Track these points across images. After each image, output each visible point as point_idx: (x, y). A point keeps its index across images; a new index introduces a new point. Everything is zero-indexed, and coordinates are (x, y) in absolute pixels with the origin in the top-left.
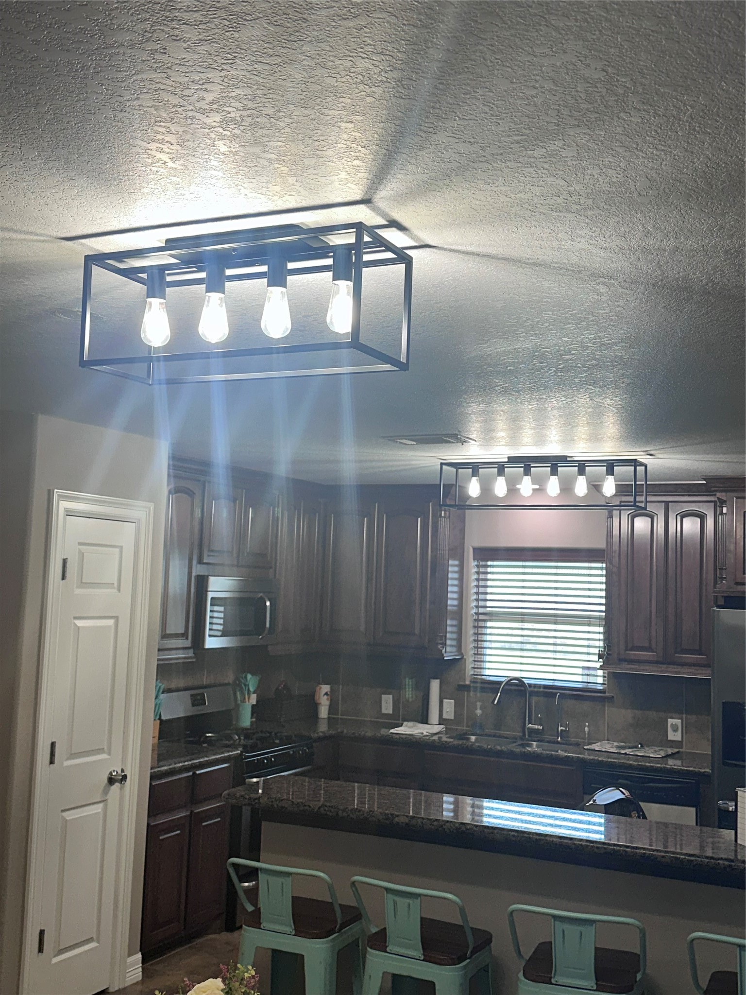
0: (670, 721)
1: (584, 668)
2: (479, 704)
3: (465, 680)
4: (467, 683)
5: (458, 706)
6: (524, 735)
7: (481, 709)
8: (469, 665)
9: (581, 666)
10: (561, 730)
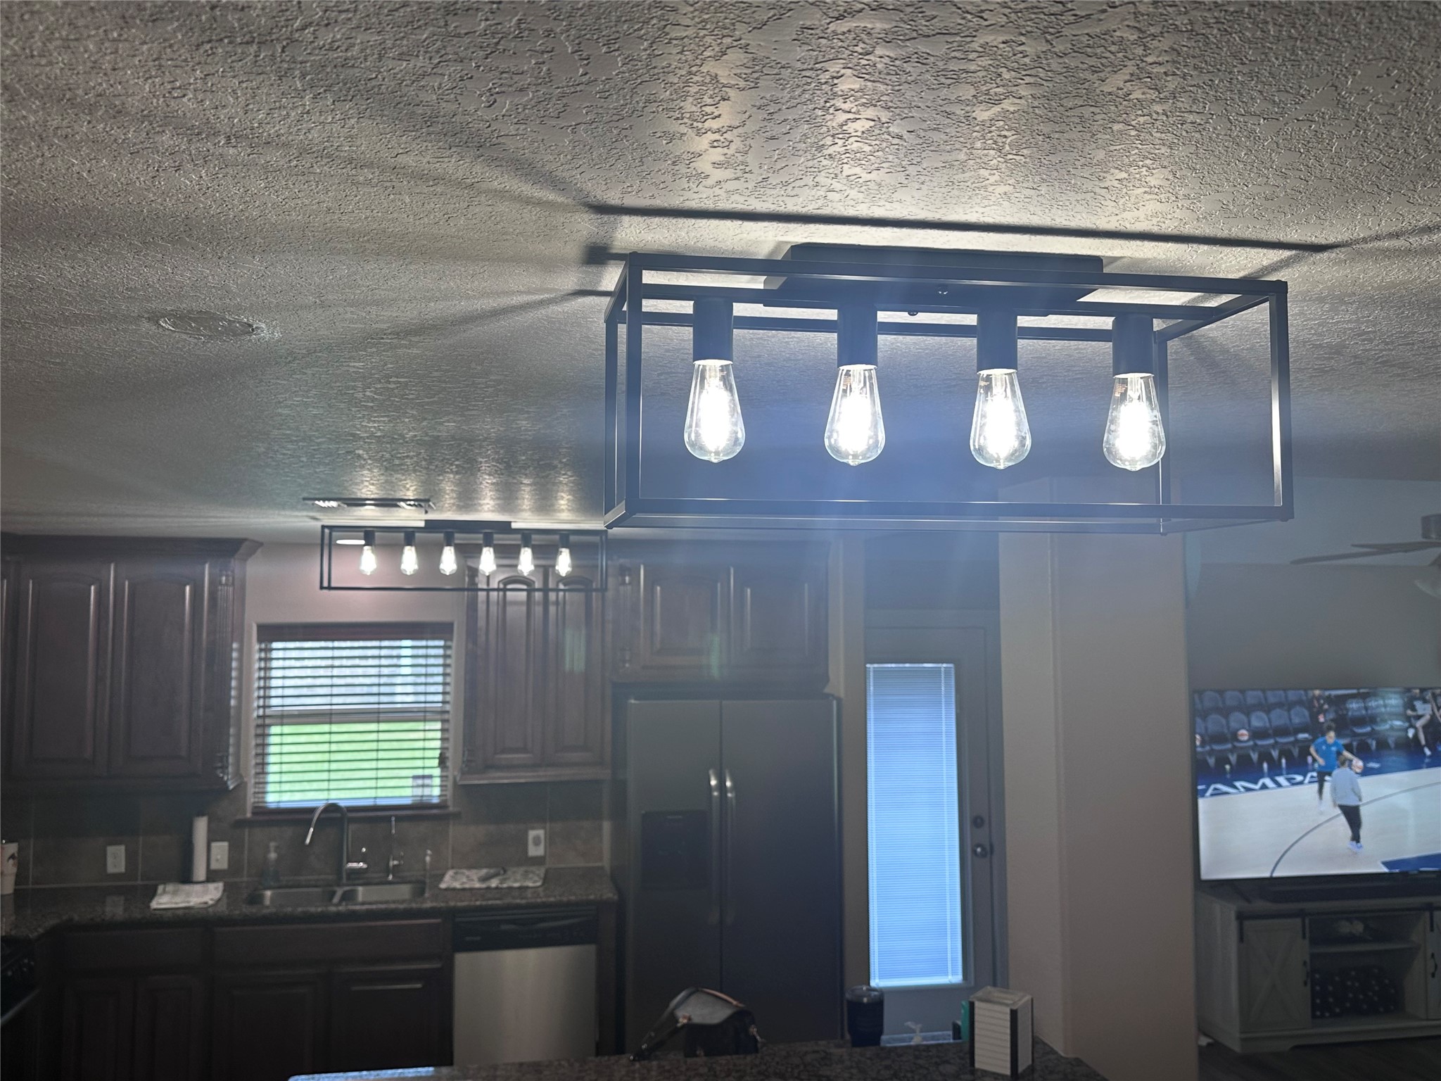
0: (532, 834)
1: (415, 777)
2: (272, 844)
3: (245, 812)
4: (249, 815)
5: (235, 849)
6: (340, 878)
7: (275, 851)
8: (251, 790)
9: (411, 775)
10: (394, 866)
